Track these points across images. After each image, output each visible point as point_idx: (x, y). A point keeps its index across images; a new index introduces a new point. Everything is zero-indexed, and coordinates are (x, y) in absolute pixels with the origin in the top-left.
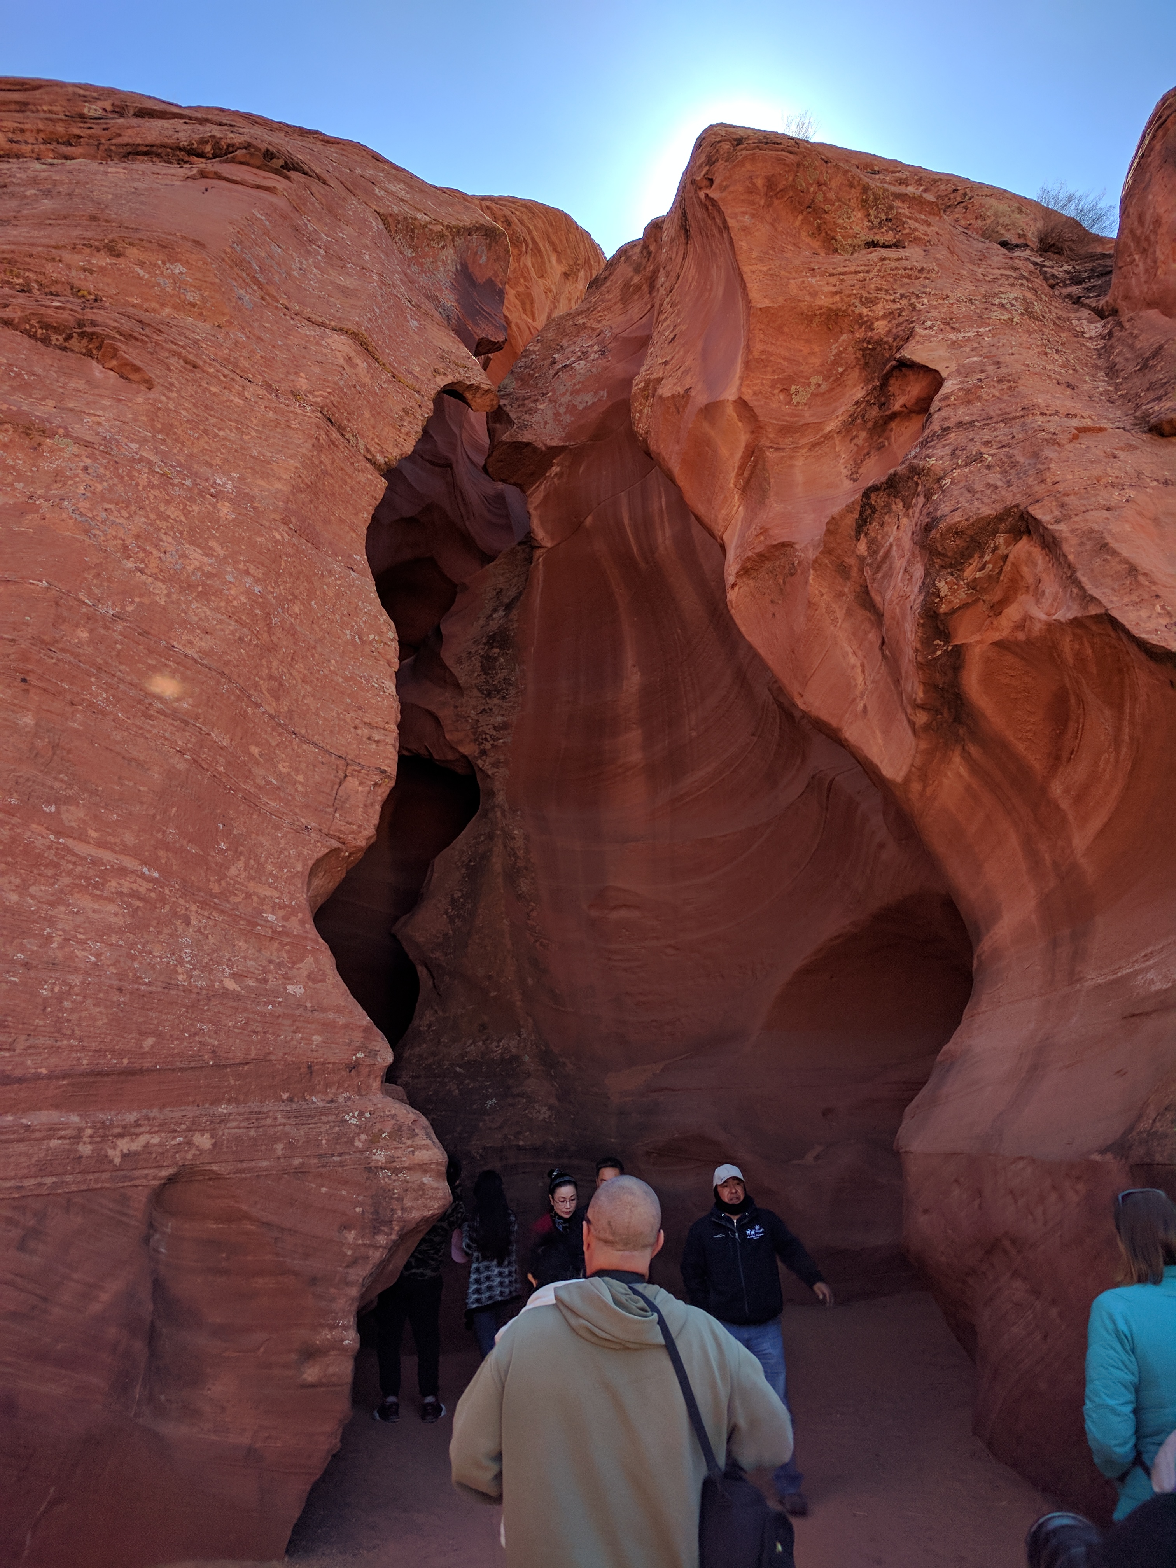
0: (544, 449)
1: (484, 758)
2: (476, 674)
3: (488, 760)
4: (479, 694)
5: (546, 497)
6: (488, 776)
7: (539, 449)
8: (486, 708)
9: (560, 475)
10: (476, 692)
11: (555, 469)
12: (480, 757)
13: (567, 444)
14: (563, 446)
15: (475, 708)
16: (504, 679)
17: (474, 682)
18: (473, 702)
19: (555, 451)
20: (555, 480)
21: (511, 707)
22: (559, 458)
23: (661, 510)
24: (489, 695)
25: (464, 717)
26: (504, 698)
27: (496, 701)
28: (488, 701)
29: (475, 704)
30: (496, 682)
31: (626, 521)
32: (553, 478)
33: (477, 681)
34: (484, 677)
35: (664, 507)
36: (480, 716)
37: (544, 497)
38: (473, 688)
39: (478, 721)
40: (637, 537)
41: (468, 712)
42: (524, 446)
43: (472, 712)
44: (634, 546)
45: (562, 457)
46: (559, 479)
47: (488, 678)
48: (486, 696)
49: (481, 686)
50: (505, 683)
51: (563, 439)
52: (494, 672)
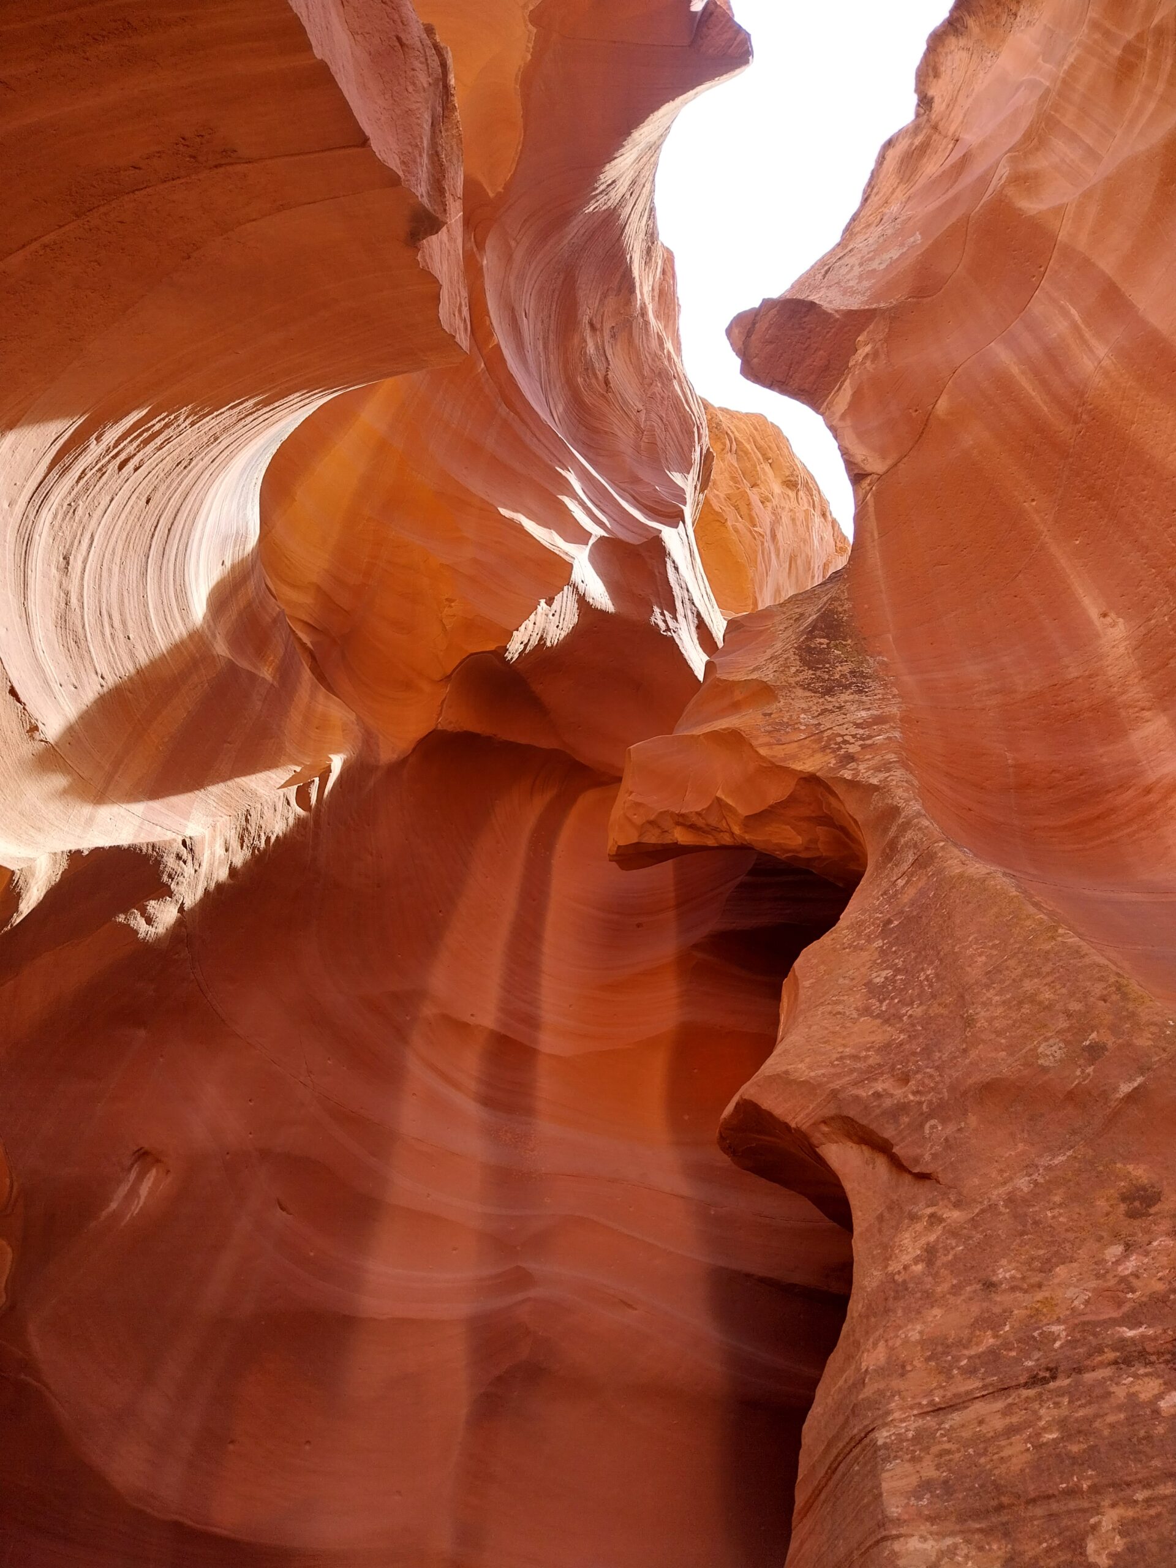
0: (838, 317)
2: (793, 670)
4: (808, 694)
5: (858, 395)
7: (829, 315)
8: (830, 707)
9: (875, 355)
10: (799, 692)
11: (864, 350)
12: (840, 767)
13: (874, 306)
14: (868, 310)
15: (804, 711)
16: (851, 672)
17: (792, 680)
18: (800, 705)
19: (857, 320)
20: (868, 363)
21: (879, 699)
22: (865, 333)
23: (1075, 327)
24: (829, 691)
25: (787, 724)
26: (860, 692)
27: (845, 696)
28: (829, 699)
29: (804, 706)
30: (837, 676)
31: (1015, 370)
32: (863, 363)
33: (798, 679)
34: (811, 672)
35: (1077, 317)
36: (821, 719)
37: (854, 395)
38: (794, 687)
39: (819, 724)
40: (1044, 384)
41: (795, 717)
42: (804, 309)
43: (802, 716)
44: (1040, 403)
45: (871, 327)
46: (873, 362)
47: (818, 673)
48: (823, 695)
49: (809, 684)
50: (854, 676)
51: (866, 302)
52: (827, 666)
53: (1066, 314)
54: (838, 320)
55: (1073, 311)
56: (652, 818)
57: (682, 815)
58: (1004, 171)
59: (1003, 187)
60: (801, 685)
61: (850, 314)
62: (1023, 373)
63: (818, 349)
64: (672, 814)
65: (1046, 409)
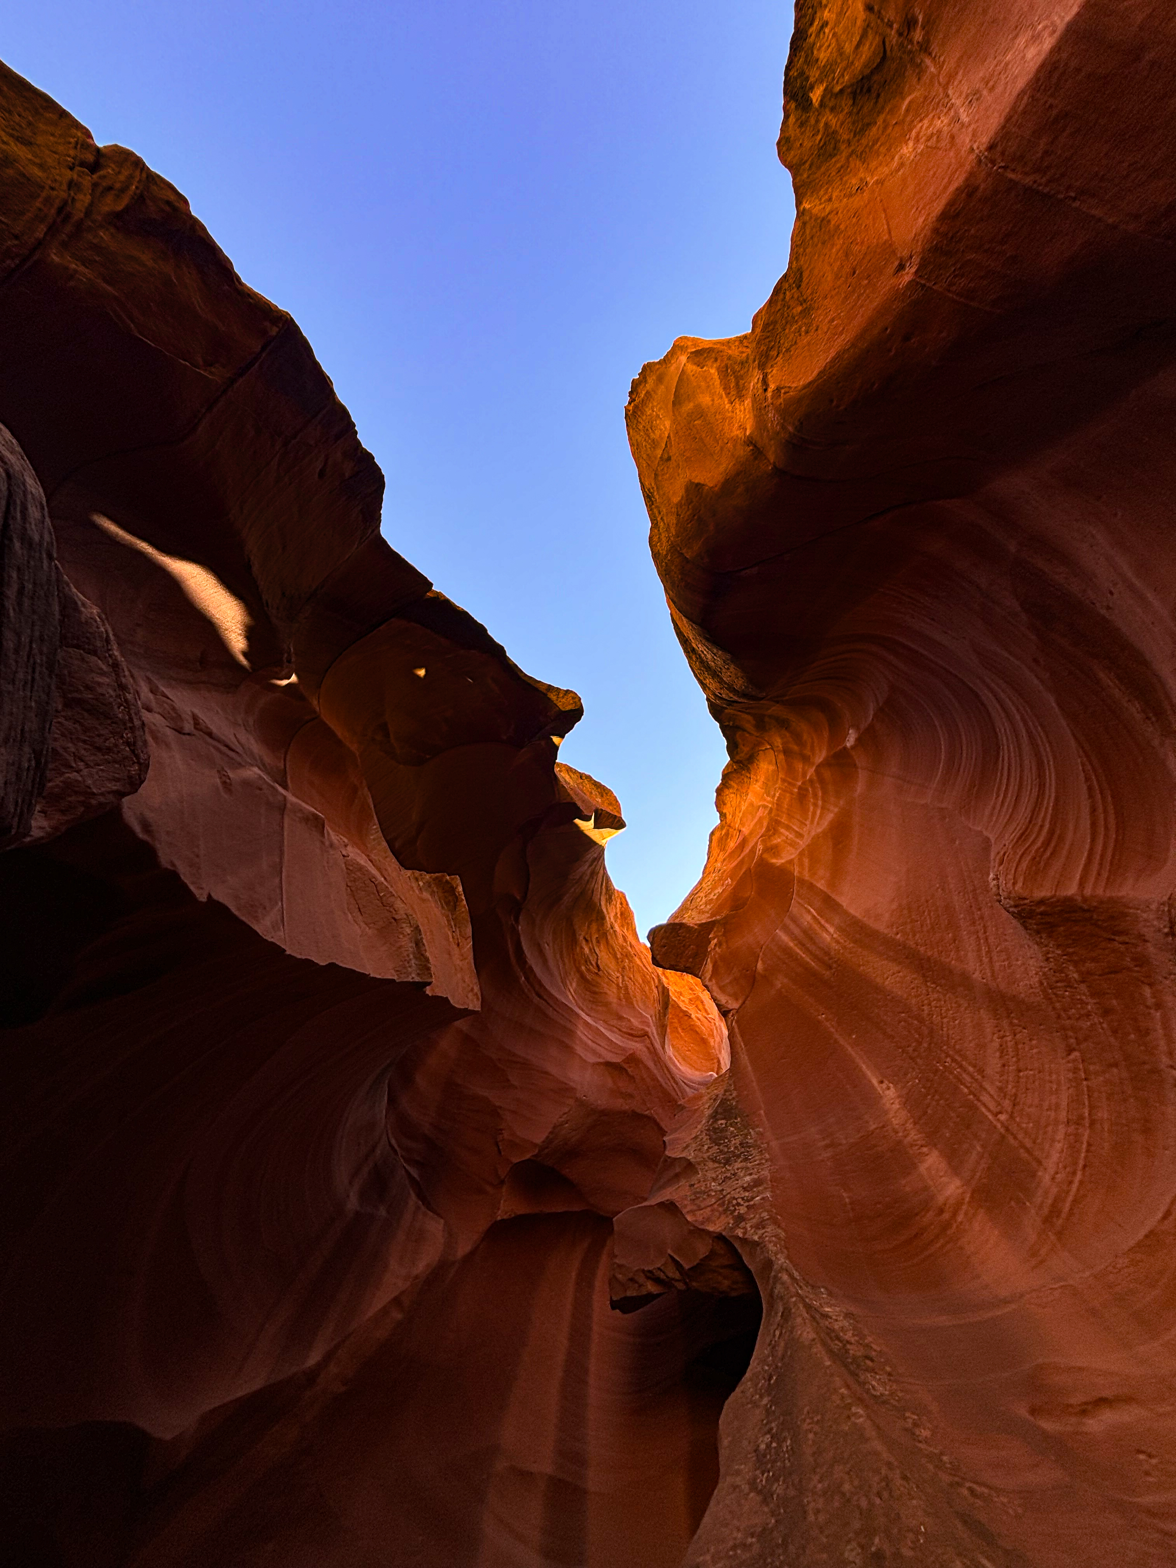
1: (742, 1224)
2: (706, 1147)
3: (748, 1226)
4: (716, 1165)
5: (715, 967)
6: (756, 1244)
7: (692, 928)
8: (729, 1175)
9: (719, 944)
10: (711, 1165)
11: (714, 942)
12: (737, 1225)
13: (714, 919)
14: (711, 921)
15: (714, 1180)
16: (740, 1144)
17: (705, 1156)
18: (711, 1174)
19: (707, 928)
20: (717, 949)
21: (758, 1164)
22: (712, 933)
23: (814, 917)
24: (727, 1162)
25: (705, 1193)
26: (746, 1160)
27: (738, 1165)
28: (728, 1168)
29: (714, 1176)
30: (732, 1149)
31: (791, 944)
32: (714, 949)
33: (708, 1154)
34: (717, 1147)
35: (816, 915)
36: (724, 1186)
37: (713, 967)
38: (707, 1161)
39: (723, 1190)
40: (807, 950)
41: (708, 1185)
42: (678, 927)
43: (713, 1184)
44: (808, 960)
45: (715, 929)
46: (719, 948)
47: (721, 1147)
48: (725, 1164)
49: (716, 1157)
50: (743, 1147)
51: (708, 918)
52: (726, 1141)
53: (809, 912)
54: (696, 929)
55: (812, 910)
56: (631, 1275)
57: (650, 1271)
58: (760, 847)
59: (762, 854)
60: (712, 1159)
61: (701, 925)
62: (796, 945)
63: (690, 945)
64: (643, 1271)
65: (813, 964)
